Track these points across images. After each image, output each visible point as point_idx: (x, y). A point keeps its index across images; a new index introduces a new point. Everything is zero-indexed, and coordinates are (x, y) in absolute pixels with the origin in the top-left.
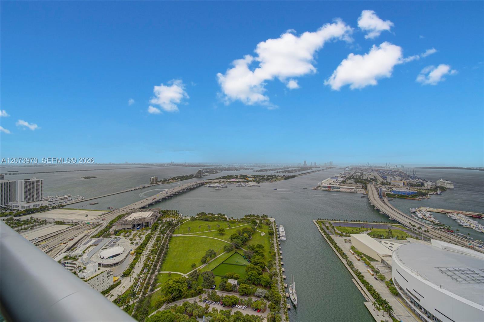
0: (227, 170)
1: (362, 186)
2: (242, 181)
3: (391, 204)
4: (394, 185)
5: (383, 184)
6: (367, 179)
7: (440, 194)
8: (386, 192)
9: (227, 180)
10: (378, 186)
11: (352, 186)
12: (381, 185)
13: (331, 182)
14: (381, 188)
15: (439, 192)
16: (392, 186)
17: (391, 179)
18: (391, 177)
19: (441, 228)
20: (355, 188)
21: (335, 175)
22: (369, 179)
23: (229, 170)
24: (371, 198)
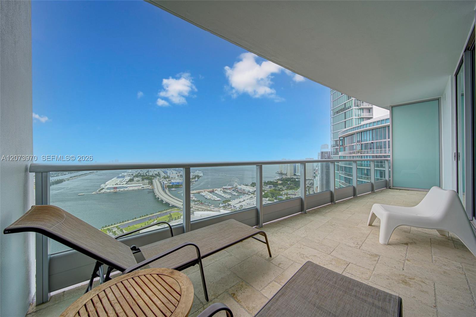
1: (149, 182)
3: (170, 193)
4: (172, 178)
5: (165, 178)
6: (153, 175)
7: (197, 181)
8: (167, 185)
10: (161, 180)
11: (139, 183)
12: (163, 179)
13: (117, 182)
14: (163, 181)
15: (197, 179)
16: (171, 179)
17: (170, 174)
18: (170, 172)
19: (198, 203)
20: (143, 185)
21: (121, 174)
22: (154, 175)
24: (156, 191)
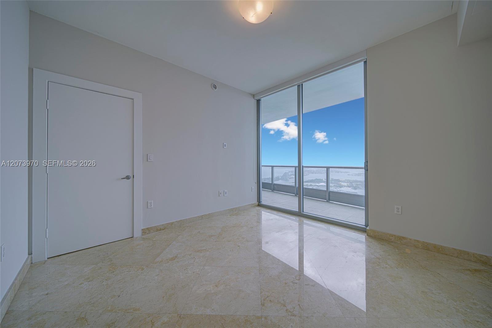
0: (315, 173)
2: (334, 186)
9: (315, 184)
23: (318, 173)
